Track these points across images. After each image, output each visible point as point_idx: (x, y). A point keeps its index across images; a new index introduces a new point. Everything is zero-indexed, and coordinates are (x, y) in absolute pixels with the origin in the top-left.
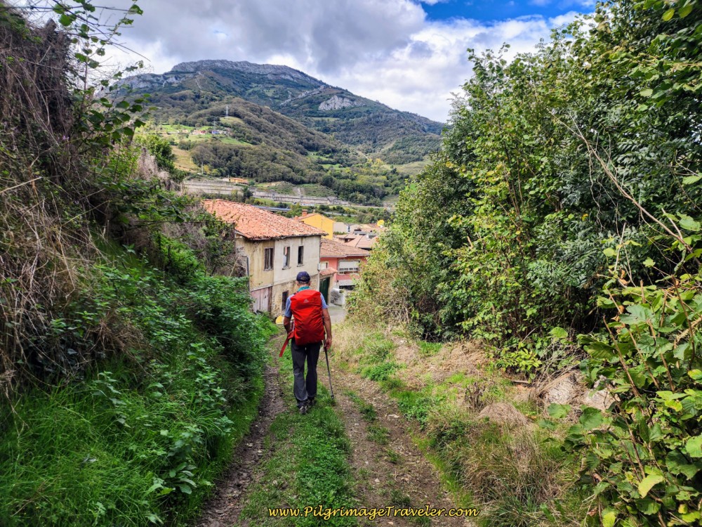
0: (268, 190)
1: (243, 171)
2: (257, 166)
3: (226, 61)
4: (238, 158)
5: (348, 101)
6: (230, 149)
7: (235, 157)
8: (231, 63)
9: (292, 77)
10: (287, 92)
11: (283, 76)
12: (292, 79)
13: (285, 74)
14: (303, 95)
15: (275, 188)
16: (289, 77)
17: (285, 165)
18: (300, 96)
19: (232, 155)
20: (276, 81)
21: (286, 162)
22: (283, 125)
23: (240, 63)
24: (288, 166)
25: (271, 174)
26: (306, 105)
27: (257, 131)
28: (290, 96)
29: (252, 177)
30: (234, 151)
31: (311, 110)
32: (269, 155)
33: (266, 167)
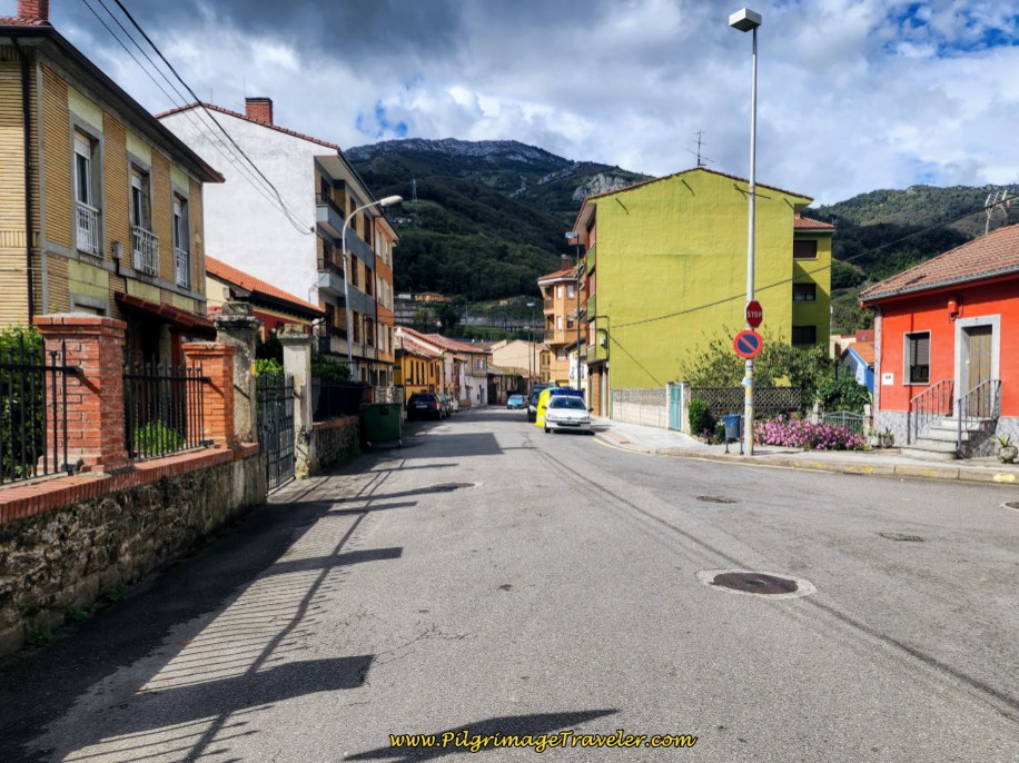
0: (493, 314)
1: (441, 281)
2: (468, 269)
3: (420, 140)
4: (431, 257)
5: (622, 181)
6: (416, 242)
7: (425, 256)
8: (428, 143)
9: (527, 158)
10: (519, 177)
11: (512, 157)
12: (525, 161)
13: (514, 153)
14: (546, 179)
15: (508, 309)
16: (520, 158)
17: (527, 264)
18: (540, 182)
19: (421, 252)
20: (501, 165)
21: (527, 260)
22: (516, 212)
23: (442, 141)
24: (532, 267)
25: (497, 284)
26: (552, 194)
27: (470, 220)
28: (523, 184)
29: (459, 292)
30: (424, 244)
31: (561, 200)
32: (492, 248)
33: (487, 270)
